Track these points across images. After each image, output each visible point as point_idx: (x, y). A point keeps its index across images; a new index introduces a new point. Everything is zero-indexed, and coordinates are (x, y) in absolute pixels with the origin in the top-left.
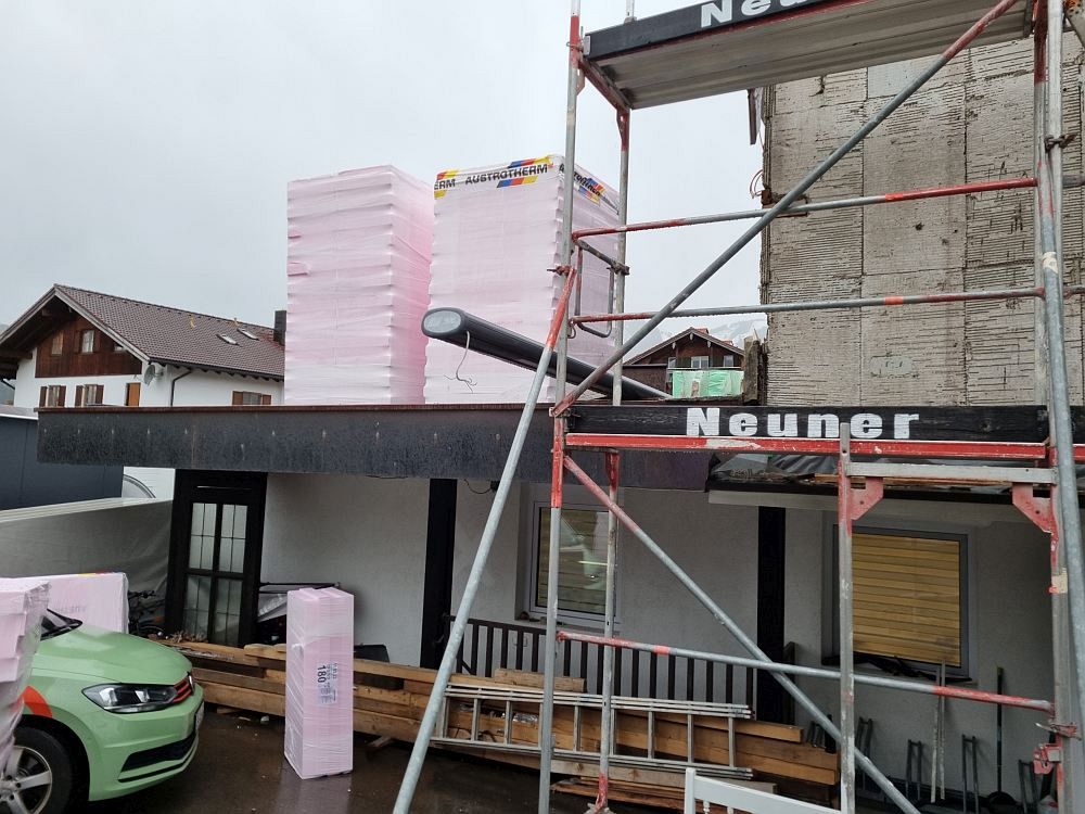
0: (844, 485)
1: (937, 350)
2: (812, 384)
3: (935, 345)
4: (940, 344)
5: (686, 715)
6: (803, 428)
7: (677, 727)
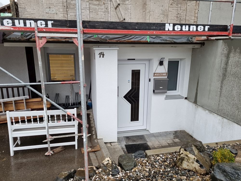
0: (37, 39)
1: (61, 8)
2: (31, 14)
3: (60, 6)
4: (61, 6)
5: (12, 101)
6: (25, 24)
7: (10, 104)
